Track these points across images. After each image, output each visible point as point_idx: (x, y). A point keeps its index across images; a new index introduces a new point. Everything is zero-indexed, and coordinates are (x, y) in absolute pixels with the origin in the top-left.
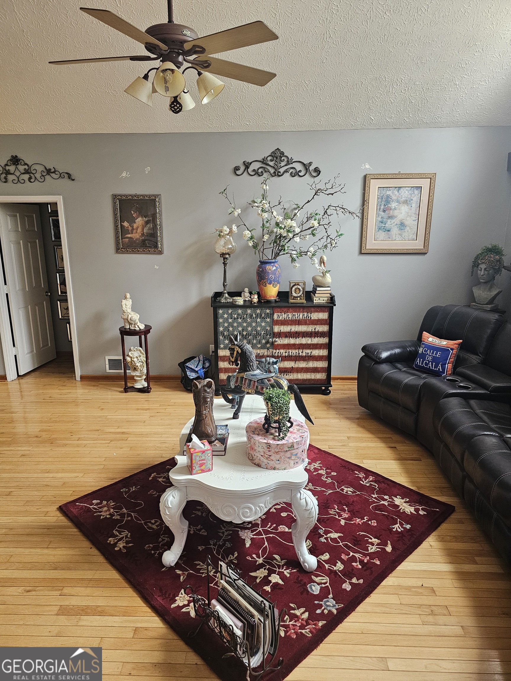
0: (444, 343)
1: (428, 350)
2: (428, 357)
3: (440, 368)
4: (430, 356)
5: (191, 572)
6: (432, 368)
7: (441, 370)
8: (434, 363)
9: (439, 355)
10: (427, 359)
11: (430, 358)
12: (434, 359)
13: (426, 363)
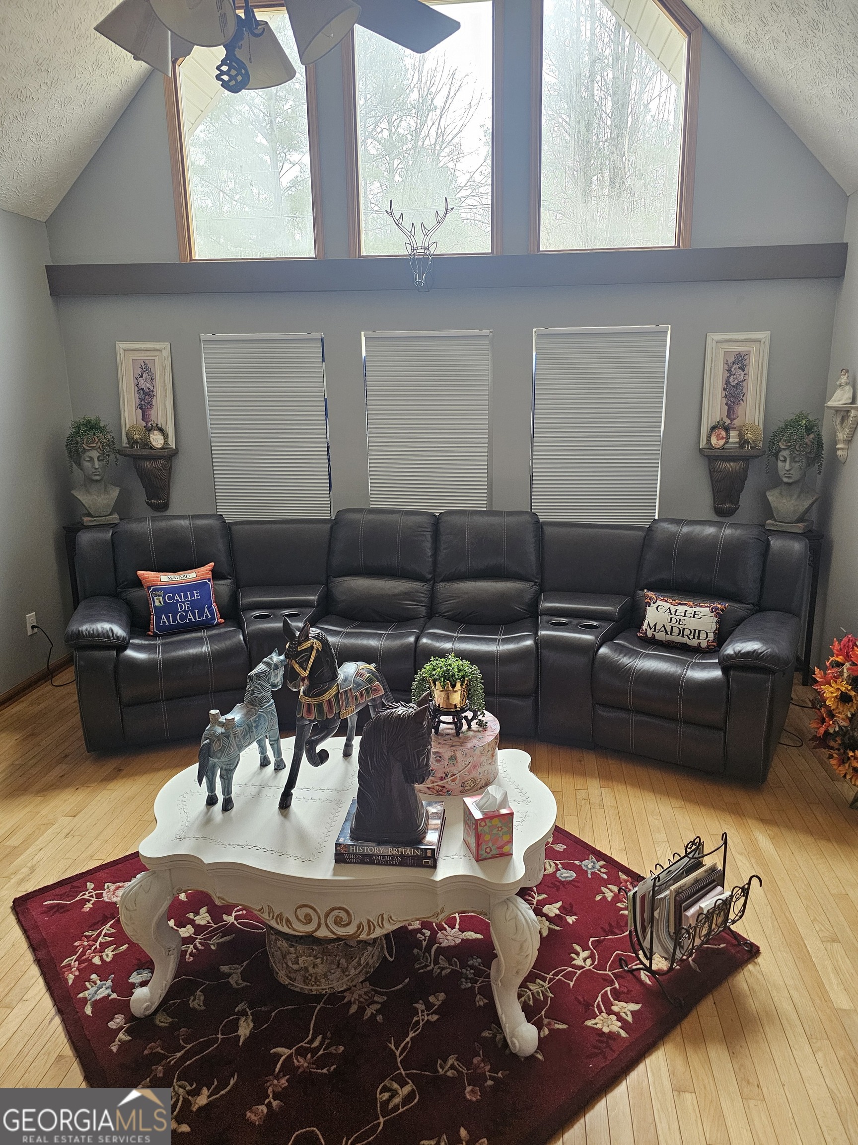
0: (192, 575)
1: (174, 596)
2: (181, 606)
3: (208, 613)
4: (183, 602)
5: (543, 1013)
6: (195, 619)
7: (210, 617)
8: (196, 611)
9: (197, 596)
10: (181, 609)
11: (186, 606)
12: (194, 605)
13: (183, 618)
